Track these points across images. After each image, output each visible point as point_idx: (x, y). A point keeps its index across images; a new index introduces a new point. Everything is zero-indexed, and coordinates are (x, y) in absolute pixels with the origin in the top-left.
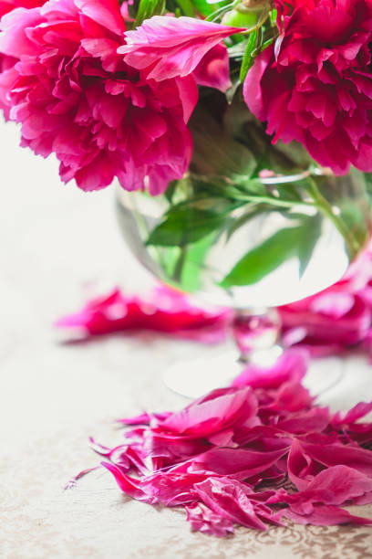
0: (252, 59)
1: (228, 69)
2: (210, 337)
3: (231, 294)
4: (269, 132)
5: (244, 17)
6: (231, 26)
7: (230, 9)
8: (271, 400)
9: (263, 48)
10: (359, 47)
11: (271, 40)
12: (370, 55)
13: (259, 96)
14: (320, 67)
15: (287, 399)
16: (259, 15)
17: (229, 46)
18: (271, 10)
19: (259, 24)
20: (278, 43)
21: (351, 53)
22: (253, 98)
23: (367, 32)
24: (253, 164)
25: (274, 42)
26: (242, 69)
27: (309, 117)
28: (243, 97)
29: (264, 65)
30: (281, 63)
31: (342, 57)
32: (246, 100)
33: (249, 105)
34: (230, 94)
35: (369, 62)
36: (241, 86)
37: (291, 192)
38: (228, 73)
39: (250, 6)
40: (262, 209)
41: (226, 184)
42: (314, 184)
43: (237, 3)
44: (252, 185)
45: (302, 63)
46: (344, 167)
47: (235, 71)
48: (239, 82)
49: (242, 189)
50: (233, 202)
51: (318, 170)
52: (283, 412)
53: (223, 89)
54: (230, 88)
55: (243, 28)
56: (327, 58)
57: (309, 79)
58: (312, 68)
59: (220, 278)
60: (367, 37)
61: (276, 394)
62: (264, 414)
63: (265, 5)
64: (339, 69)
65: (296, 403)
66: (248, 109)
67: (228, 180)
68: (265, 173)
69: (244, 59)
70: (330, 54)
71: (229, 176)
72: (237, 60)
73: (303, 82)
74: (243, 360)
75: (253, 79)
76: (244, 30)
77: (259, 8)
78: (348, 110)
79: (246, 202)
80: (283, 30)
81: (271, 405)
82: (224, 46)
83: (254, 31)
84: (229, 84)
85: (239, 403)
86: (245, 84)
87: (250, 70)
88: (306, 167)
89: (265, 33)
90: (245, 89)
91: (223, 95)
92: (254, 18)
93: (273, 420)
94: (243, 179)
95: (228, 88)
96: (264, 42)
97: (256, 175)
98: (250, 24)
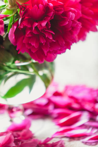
0: (11, 25)
1: (4, 28)
2: (2, 111)
3: (6, 100)
4: (17, 50)
5: (9, 11)
6: (4, 15)
7: (4, 9)
8: (19, 136)
9: (15, 22)
10: (47, 22)
11: (17, 19)
12: (50, 25)
13: (14, 38)
14: (34, 29)
15: (24, 135)
16: (13, 11)
17: (4, 20)
18: (18, 9)
19: (14, 14)
20: (20, 20)
21: (44, 24)
22: (12, 38)
23: (49, 17)
24: (12, 59)
25: (19, 20)
26: (8, 29)
27: (30, 45)
28: (8, 38)
29: (15, 27)
30: (21, 27)
31: (41, 25)
32: (10, 39)
33: (10, 40)
34: (4, 37)
35: (50, 27)
36: (8, 34)
37: (25, 68)
38: (4, 30)
39: (11, 8)
40: (16, 73)
41: (4, 66)
42: (33, 65)
43: (7, 7)
44: (12, 66)
45: (28, 27)
46: (42, 61)
47: (6, 29)
48: (7, 33)
49: (9, 67)
50: (6, 72)
51: (34, 61)
52: (23, 140)
53: (2, 35)
54: (4, 35)
55: (8, 15)
56: (36, 26)
57: (30, 32)
58: (31, 29)
59: (3, 95)
60: (49, 18)
61: (21, 133)
62: (16, 142)
63: (16, 7)
64: (40, 29)
65: (27, 136)
66: (10, 42)
67: (4, 64)
68: (17, 61)
69: (9, 25)
70: (37, 24)
71: (5, 63)
72: (7, 25)
73: (28, 33)
74: (11, 121)
75: (12, 32)
76: (9, 16)
77: (13, 8)
78: (43, 43)
79: (10, 72)
80: (21, 16)
81: (19, 138)
82: (3, 20)
83: (12, 16)
84: (4, 33)
85: (8, 138)
86: (9, 34)
87: (11, 29)
88: (30, 60)
89: (16, 16)
90: (9, 35)
91: (2, 37)
92: (12, 12)
93: (19, 144)
94: (9, 64)
95: (4, 34)
96: (15, 20)
97: (14, 62)
98: (11, 14)
